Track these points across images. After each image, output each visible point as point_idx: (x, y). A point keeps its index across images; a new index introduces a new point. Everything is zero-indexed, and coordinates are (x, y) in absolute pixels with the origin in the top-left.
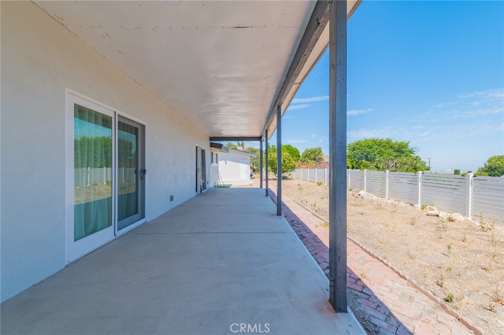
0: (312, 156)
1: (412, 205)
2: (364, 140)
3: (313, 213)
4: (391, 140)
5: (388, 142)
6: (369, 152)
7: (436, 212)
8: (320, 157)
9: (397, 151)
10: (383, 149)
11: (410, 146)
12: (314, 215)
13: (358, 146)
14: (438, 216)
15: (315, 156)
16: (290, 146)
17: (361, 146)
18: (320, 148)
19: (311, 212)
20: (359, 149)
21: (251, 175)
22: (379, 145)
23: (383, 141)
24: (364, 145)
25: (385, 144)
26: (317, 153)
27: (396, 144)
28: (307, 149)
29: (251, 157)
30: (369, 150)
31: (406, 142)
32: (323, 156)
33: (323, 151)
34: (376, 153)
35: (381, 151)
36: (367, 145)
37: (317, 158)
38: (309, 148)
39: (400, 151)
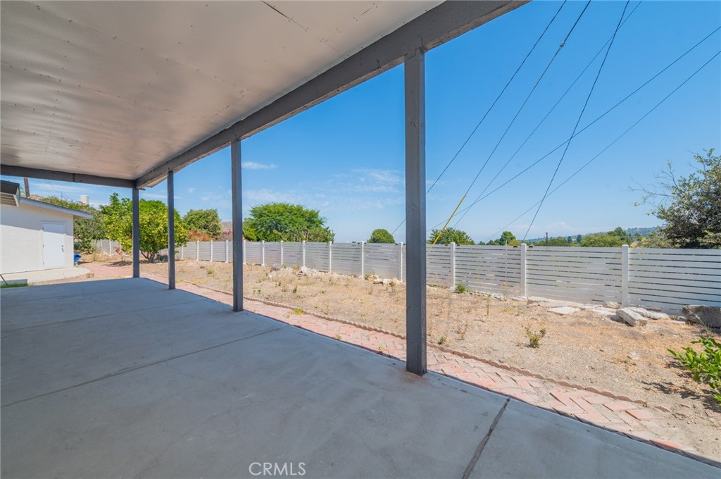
0: (202, 222)
1: (355, 276)
2: (272, 204)
3: (264, 302)
4: (302, 208)
5: (299, 209)
6: (280, 220)
7: (378, 280)
8: (216, 224)
9: (308, 221)
10: (294, 217)
11: (321, 215)
12: (268, 304)
13: (266, 212)
14: (382, 283)
15: (207, 222)
16: (161, 203)
17: (270, 212)
18: (215, 211)
19: (260, 301)
20: (267, 216)
21: (77, 257)
22: (290, 213)
23: (294, 208)
24: (273, 211)
25: (296, 212)
26: (210, 217)
27: (307, 212)
28: (191, 211)
29: (75, 217)
30: (279, 218)
31: (316, 211)
32: (220, 223)
33: (220, 216)
34: (287, 222)
35: (292, 219)
36: (277, 211)
37: (211, 226)
38: (196, 209)
39: (311, 221)
